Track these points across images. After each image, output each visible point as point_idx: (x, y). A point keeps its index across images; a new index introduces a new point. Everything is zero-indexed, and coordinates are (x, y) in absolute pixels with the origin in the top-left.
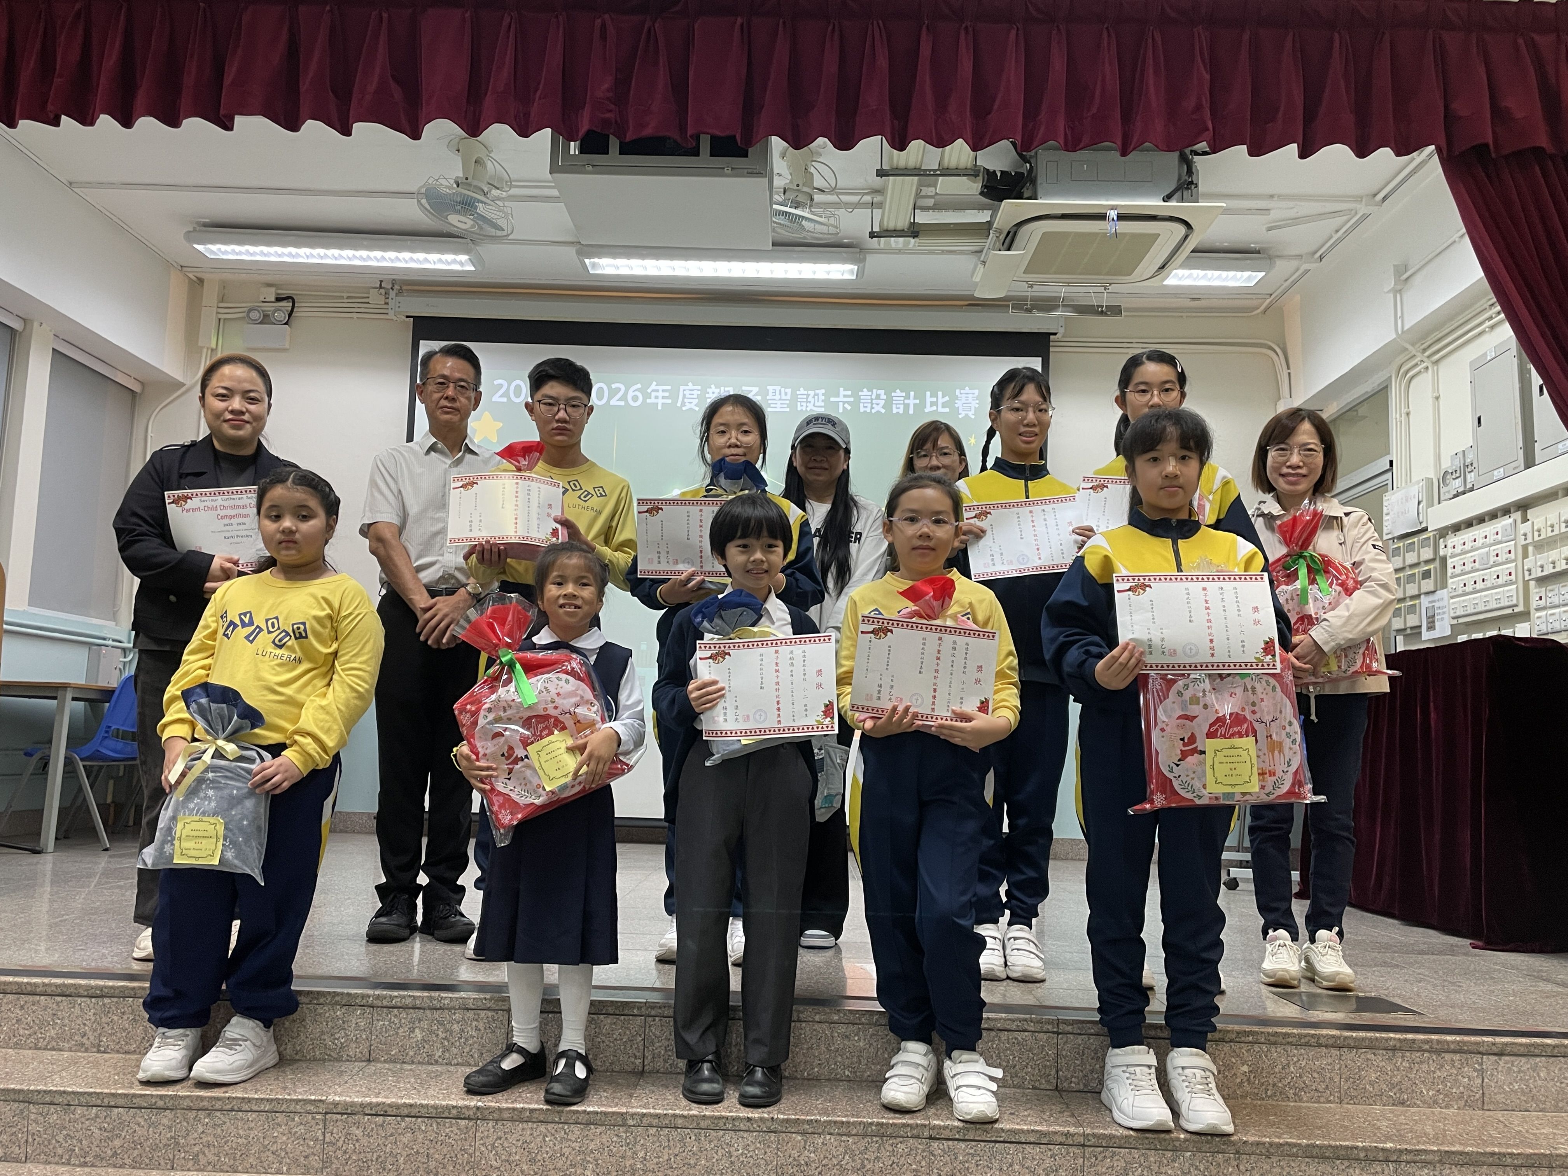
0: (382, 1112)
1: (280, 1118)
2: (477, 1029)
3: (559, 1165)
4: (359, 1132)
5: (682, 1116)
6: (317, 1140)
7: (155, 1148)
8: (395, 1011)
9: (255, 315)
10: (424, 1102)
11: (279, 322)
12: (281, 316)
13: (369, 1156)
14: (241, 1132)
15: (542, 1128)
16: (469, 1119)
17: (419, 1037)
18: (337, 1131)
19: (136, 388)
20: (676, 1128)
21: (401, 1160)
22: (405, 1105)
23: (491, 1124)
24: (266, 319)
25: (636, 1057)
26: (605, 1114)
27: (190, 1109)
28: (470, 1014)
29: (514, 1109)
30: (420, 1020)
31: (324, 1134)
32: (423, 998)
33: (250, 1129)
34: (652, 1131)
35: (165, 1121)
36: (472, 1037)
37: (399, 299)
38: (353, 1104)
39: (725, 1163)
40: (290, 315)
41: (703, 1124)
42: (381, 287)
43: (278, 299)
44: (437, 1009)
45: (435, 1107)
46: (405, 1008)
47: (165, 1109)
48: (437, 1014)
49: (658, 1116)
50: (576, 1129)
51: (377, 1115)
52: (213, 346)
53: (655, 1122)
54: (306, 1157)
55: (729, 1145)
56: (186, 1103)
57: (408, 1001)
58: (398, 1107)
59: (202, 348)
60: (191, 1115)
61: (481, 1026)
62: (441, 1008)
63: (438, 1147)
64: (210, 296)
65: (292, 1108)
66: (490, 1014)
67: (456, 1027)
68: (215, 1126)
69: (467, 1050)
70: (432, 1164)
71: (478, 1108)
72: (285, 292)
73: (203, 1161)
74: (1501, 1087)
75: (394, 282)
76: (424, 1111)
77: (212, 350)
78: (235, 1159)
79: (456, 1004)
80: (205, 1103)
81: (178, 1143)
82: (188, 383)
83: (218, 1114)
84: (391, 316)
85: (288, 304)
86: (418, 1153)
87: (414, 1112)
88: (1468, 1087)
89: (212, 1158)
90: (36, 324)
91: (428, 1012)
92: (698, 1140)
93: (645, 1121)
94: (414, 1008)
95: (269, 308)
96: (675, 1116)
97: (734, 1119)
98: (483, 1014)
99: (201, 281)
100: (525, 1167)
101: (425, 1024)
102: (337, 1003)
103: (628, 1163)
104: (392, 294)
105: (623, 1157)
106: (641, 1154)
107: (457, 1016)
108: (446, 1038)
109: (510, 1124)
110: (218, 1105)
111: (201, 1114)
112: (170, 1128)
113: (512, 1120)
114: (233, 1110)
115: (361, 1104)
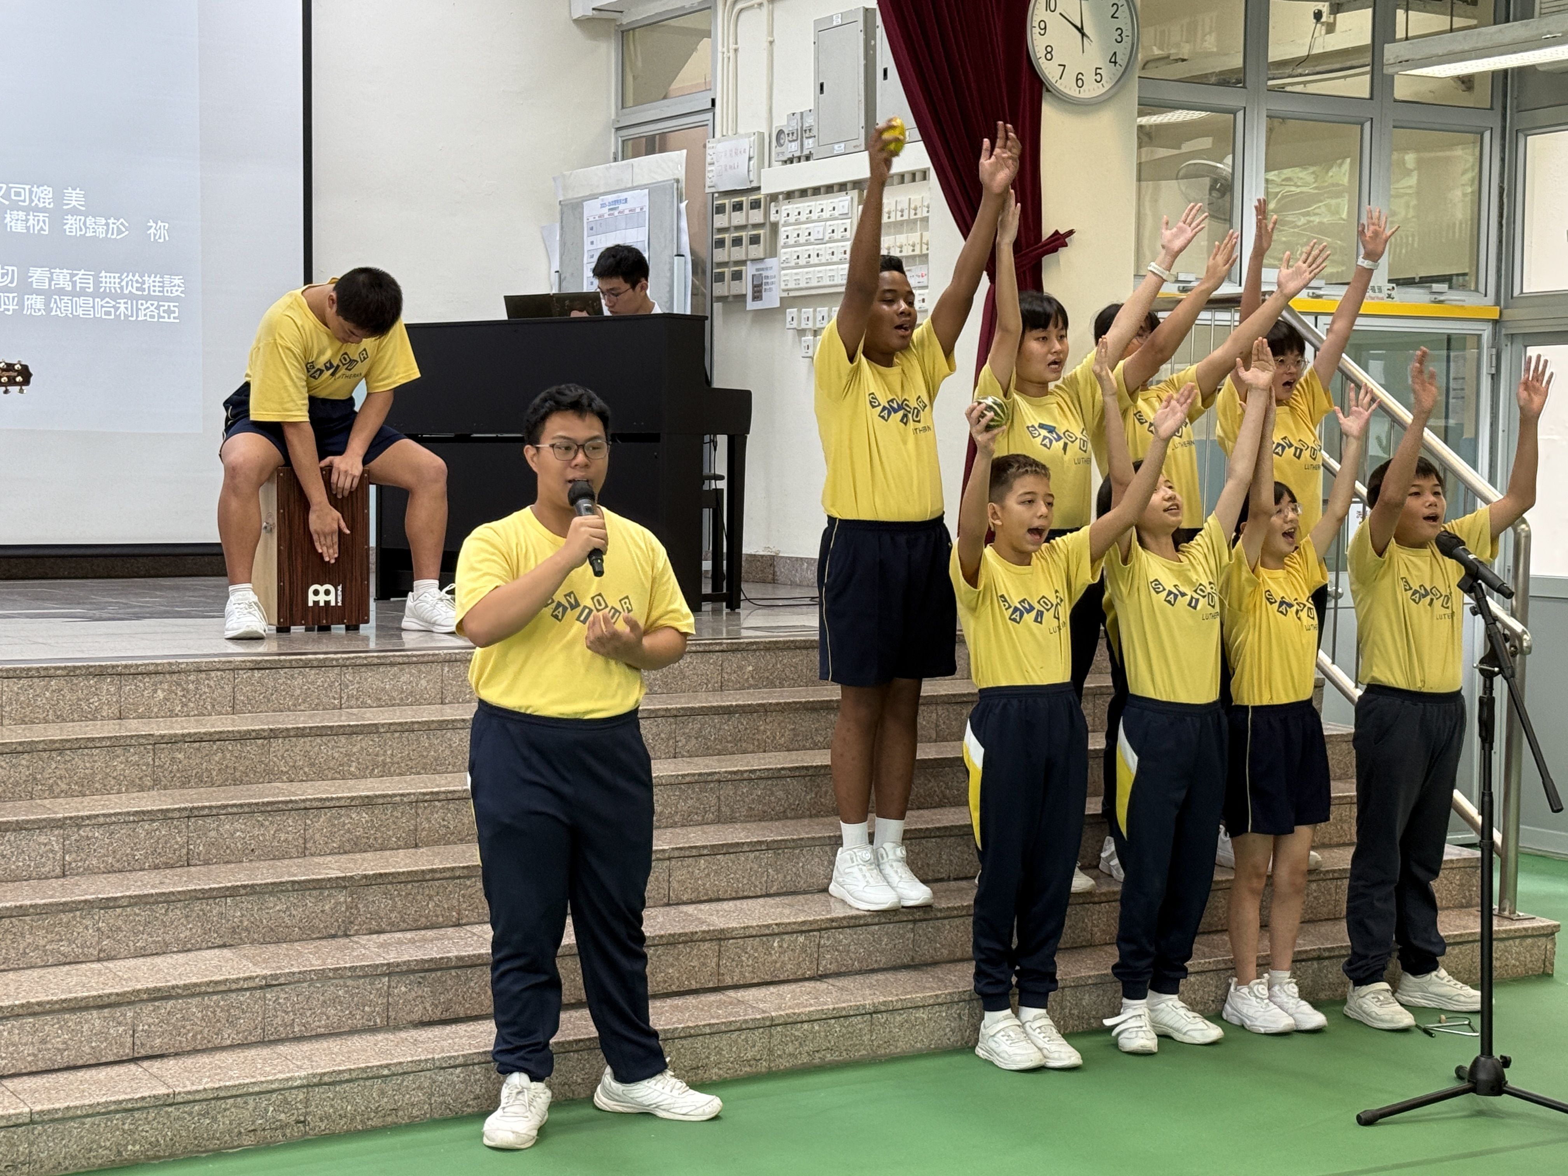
0: (199, 739)
1: (119, 751)
2: (209, 686)
3: (331, 765)
4: (180, 756)
5: (418, 722)
6: (148, 765)
7: (16, 784)
8: (140, 677)
10: (230, 729)
13: (189, 773)
14: (88, 765)
15: (318, 740)
16: (265, 738)
17: (161, 696)
18: (164, 758)
20: (413, 731)
21: (214, 773)
22: (216, 733)
23: (280, 740)
25: (335, 698)
27: (45, 750)
28: (203, 675)
29: (298, 728)
30: (161, 683)
31: (153, 760)
32: (163, 664)
33: (95, 761)
34: (397, 735)
35: (24, 762)
36: (205, 693)
38: (176, 735)
39: (447, 752)
41: (433, 726)
44: (174, 673)
45: (239, 732)
46: (149, 674)
47: (23, 753)
48: (175, 677)
49: (401, 724)
50: (343, 739)
51: (195, 742)
53: (399, 729)
54: (141, 778)
55: (450, 740)
56: (41, 747)
58: (211, 734)
60: (45, 755)
61: (212, 683)
62: (179, 672)
63: (242, 761)
65: (128, 742)
66: (219, 673)
67: (191, 687)
68: (65, 762)
69: (202, 703)
70: (238, 774)
71: (271, 730)
73: (57, 790)
76: (231, 735)
78: (83, 786)
79: (191, 667)
80: (57, 745)
81: (35, 779)
83: (68, 752)
86: (227, 767)
87: (224, 736)
89: (64, 787)
91: (167, 676)
92: (428, 738)
93: (392, 728)
94: (156, 673)
96: (413, 723)
97: (453, 721)
98: (213, 674)
100: (306, 770)
101: (166, 686)
102: (90, 674)
103: (380, 759)
105: (377, 755)
106: (389, 752)
107: (192, 677)
108: (184, 696)
109: (294, 739)
110: (68, 745)
111: (54, 754)
112: (28, 767)
113: (296, 736)
114: (80, 748)
115: (183, 735)
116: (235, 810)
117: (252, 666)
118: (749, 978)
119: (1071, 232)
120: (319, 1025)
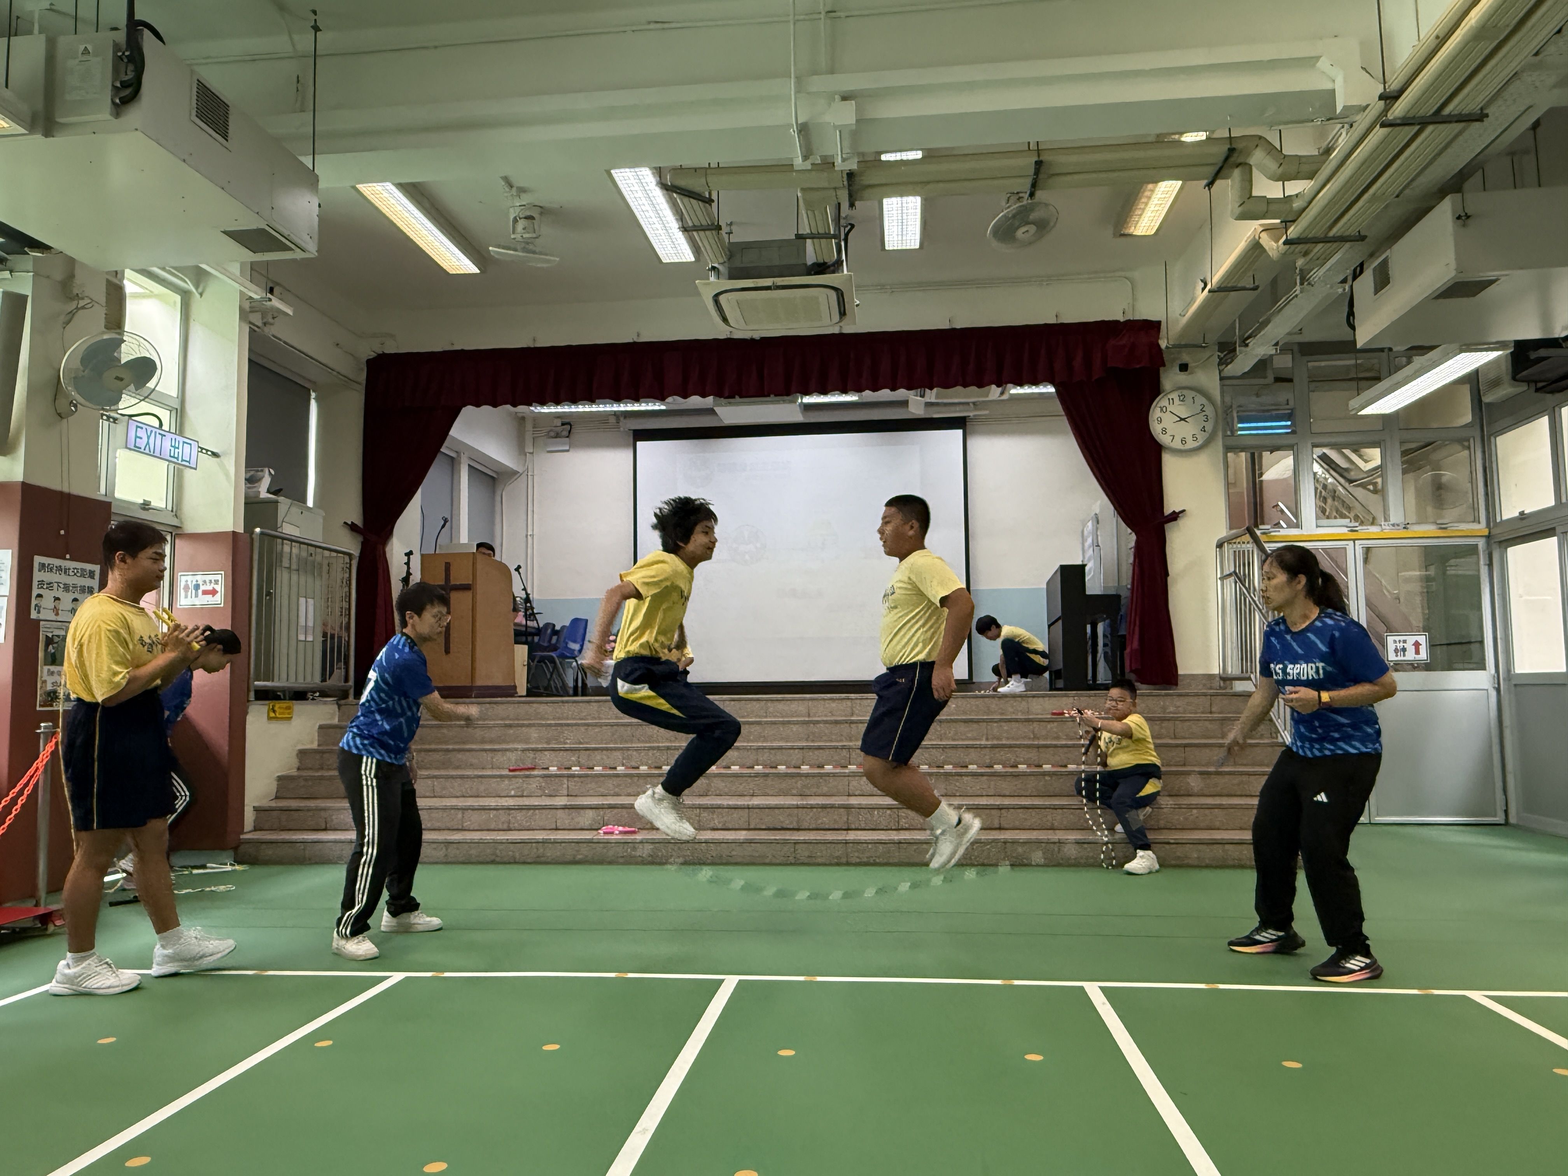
9: (552, 434)
11: (565, 438)
12: (565, 433)
19: (495, 475)
24: (557, 436)
37: (626, 422)
40: (570, 432)
42: (614, 415)
43: (563, 424)
52: (532, 451)
59: (526, 452)
64: (529, 426)
72: (567, 421)
75: (622, 413)
77: (532, 453)
82: (521, 472)
84: (622, 429)
85: (568, 427)
90: (463, 454)
95: (559, 429)
99: (524, 418)
104: (622, 419)
118: (863, 826)
119: (1184, 511)
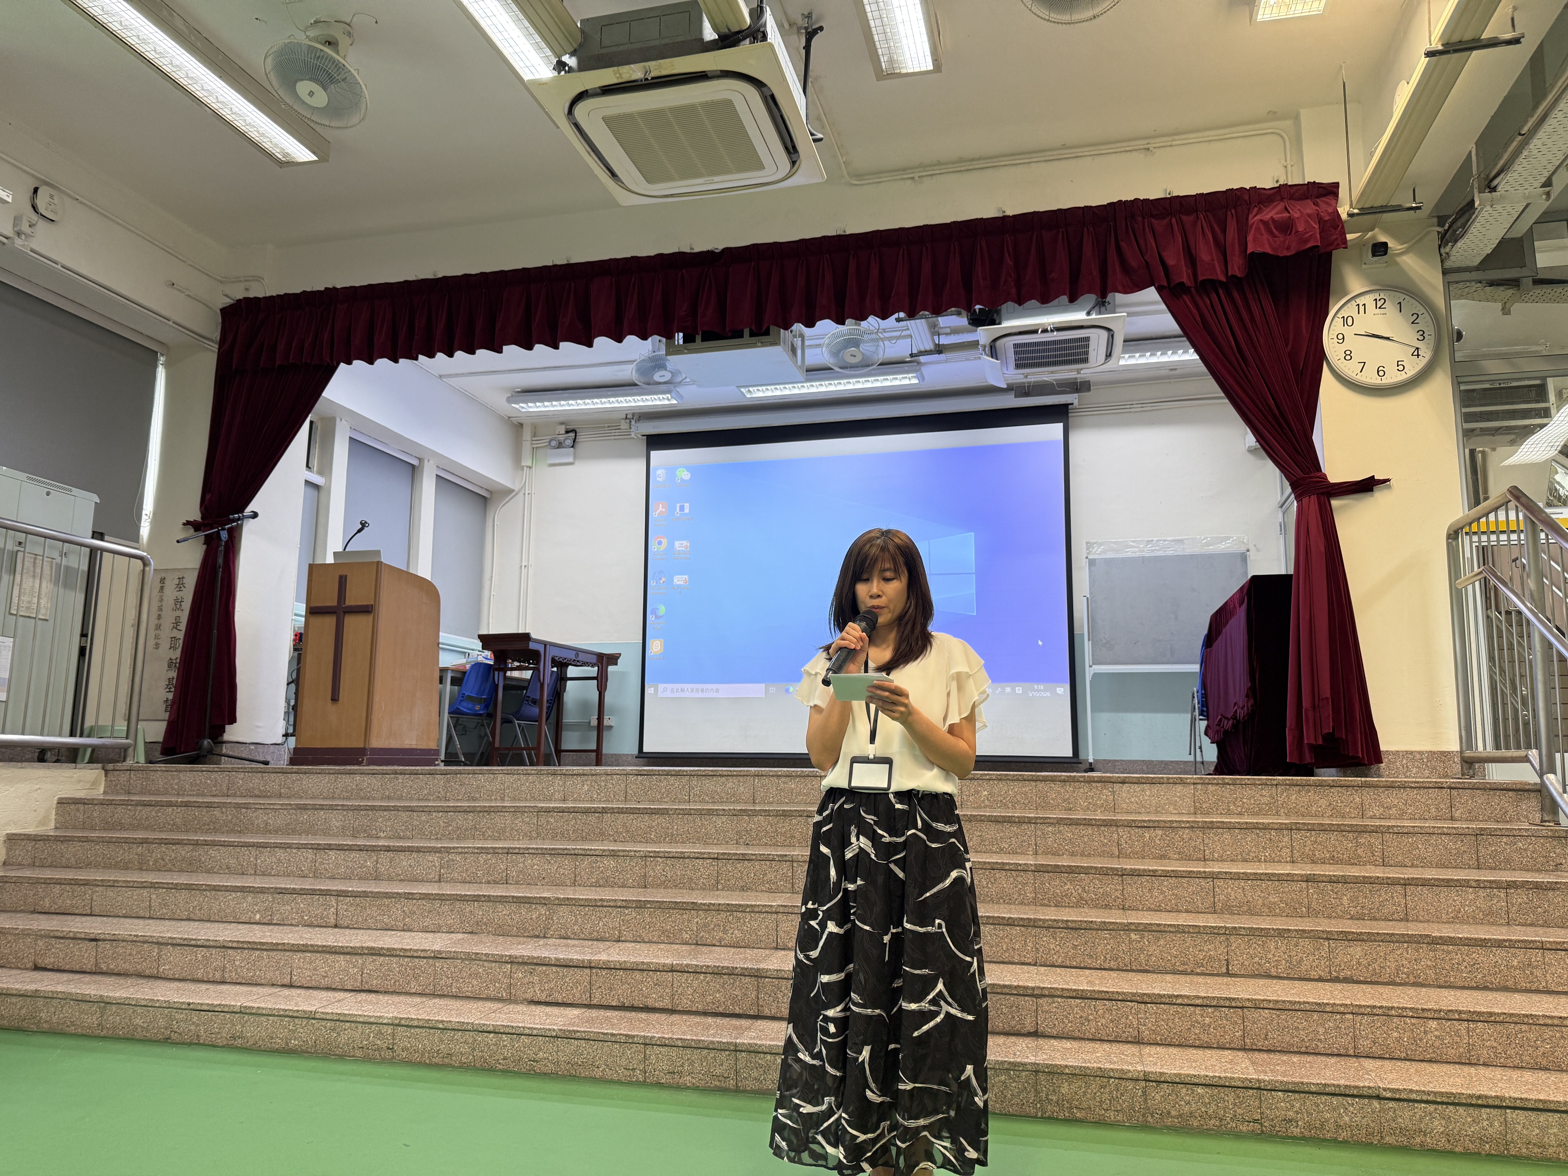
0: (562, 810)
4: (552, 820)
6: (535, 823)
7: (466, 828)
9: (554, 443)
10: (580, 805)
11: (568, 447)
12: (569, 442)
13: (557, 829)
14: (503, 821)
15: (632, 816)
16: (600, 813)
17: (586, 788)
18: (543, 820)
19: (485, 494)
21: (571, 832)
23: (609, 815)
24: (560, 445)
25: (685, 796)
26: (659, 809)
28: (609, 777)
29: (618, 808)
30: (586, 781)
31: (537, 820)
33: (506, 819)
34: (680, 816)
35: (471, 816)
36: (610, 788)
37: (637, 425)
38: (549, 807)
39: (713, 830)
40: (574, 441)
41: (703, 813)
42: (626, 418)
43: (567, 432)
45: (584, 808)
46: (580, 775)
47: (471, 811)
48: (594, 777)
49: (683, 809)
50: (646, 817)
51: (560, 812)
52: (530, 464)
57: (581, 772)
59: (523, 467)
64: (527, 434)
67: (603, 784)
69: (608, 794)
70: (584, 834)
71: (603, 808)
72: (571, 427)
73: (487, 834)
74: (1124, 800)
75: (633, 414)
76: (579, 810)
77: (530, 467)
78: (500, 833)
79: (602, 772)
80: (488, 808)
81: (476, 827)
82: (517, 490)
83: (493, 812)
84: (633, 435)
85: (572, 435)
86: (578, 828)
87: (576, 810)
88: (1106, 801)
89: (491, 832)
90: (426, 461)
95: (561, 438)
98: (614, 777)
99: (521, 425)
101: (589, 783)
103: (670, 832)
104: (633, 422)
105: (667, 829)
113: (618, 813)
116: (533, 851)
117: (637, 773)
119: (1387, 480)
120: (467, 989)
